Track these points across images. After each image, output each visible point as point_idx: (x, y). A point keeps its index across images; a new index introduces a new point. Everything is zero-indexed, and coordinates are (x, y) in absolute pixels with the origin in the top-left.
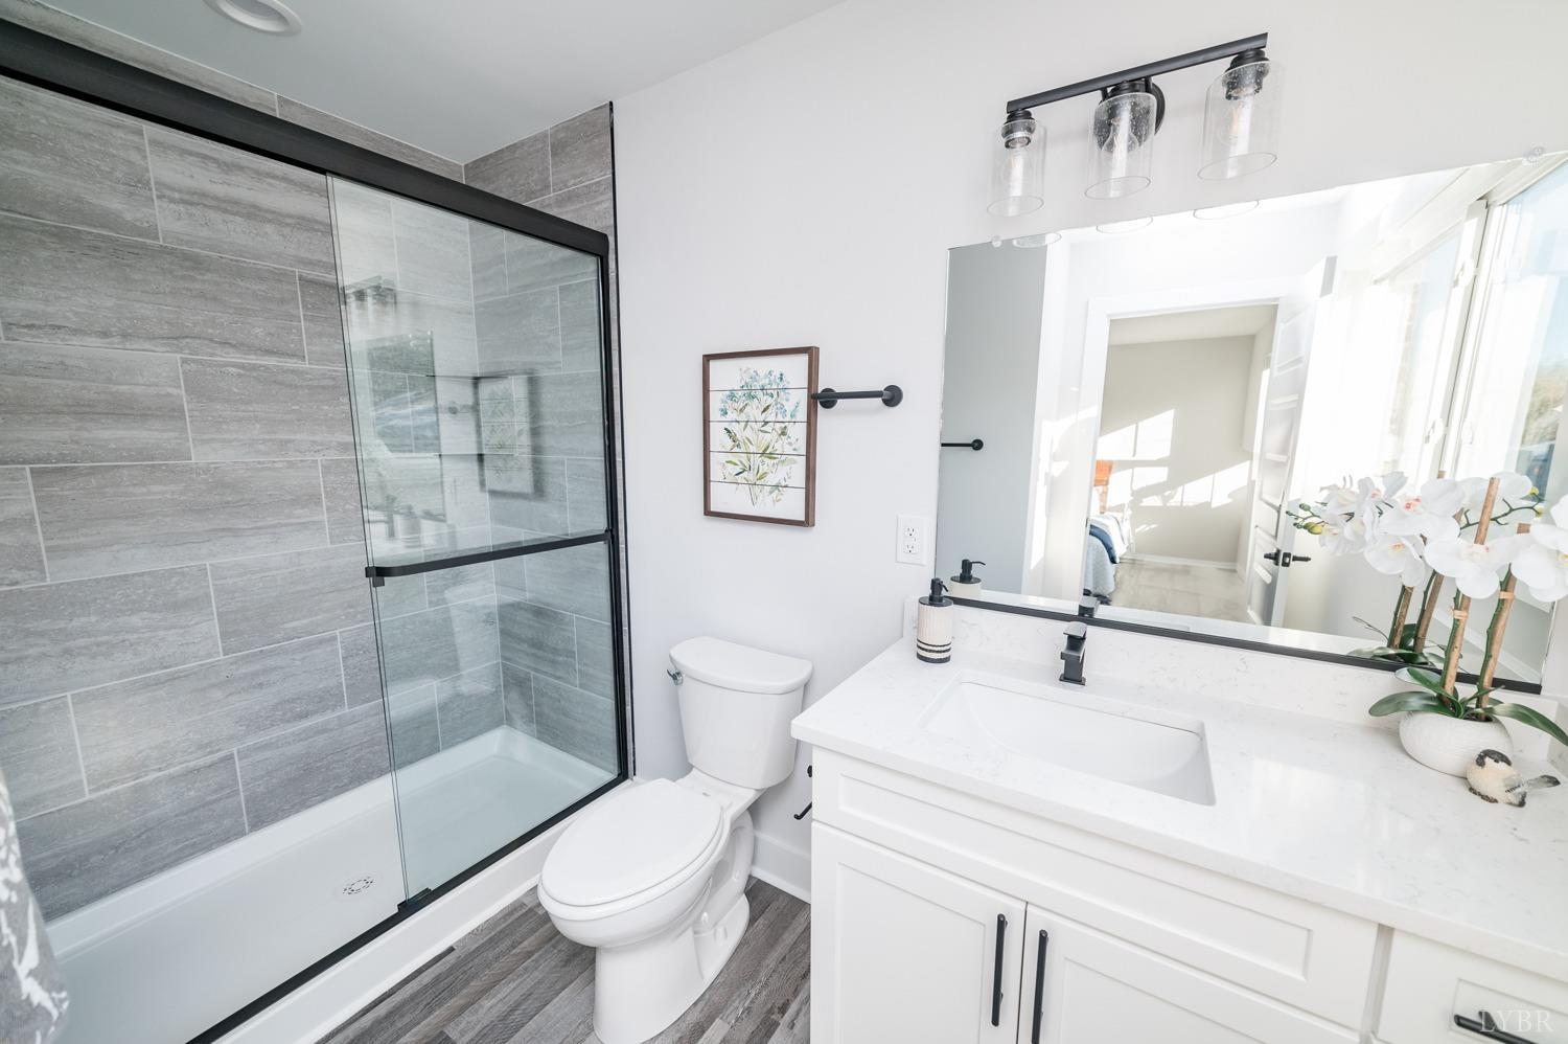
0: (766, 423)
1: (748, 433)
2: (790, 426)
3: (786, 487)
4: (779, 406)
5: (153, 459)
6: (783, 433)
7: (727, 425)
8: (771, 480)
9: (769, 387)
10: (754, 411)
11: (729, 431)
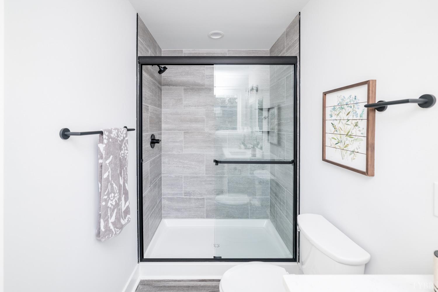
0: (348, 120)
1: (341, 125)
2: (360, 121)
3: (357, 152)
4: (354, 112)
5: (199, 130)
6: (356, 125)
7: (332, 122)
8: (351, 148)
9: (349, 103)
10: (343, 115)
11: (333, 124)
